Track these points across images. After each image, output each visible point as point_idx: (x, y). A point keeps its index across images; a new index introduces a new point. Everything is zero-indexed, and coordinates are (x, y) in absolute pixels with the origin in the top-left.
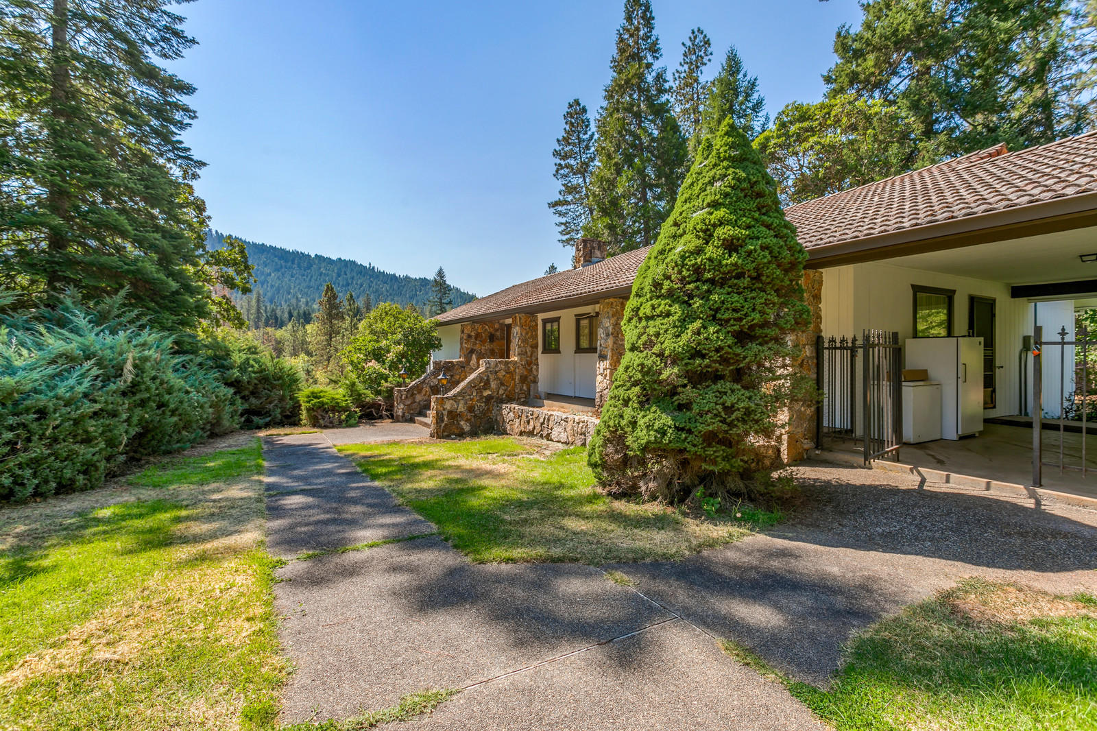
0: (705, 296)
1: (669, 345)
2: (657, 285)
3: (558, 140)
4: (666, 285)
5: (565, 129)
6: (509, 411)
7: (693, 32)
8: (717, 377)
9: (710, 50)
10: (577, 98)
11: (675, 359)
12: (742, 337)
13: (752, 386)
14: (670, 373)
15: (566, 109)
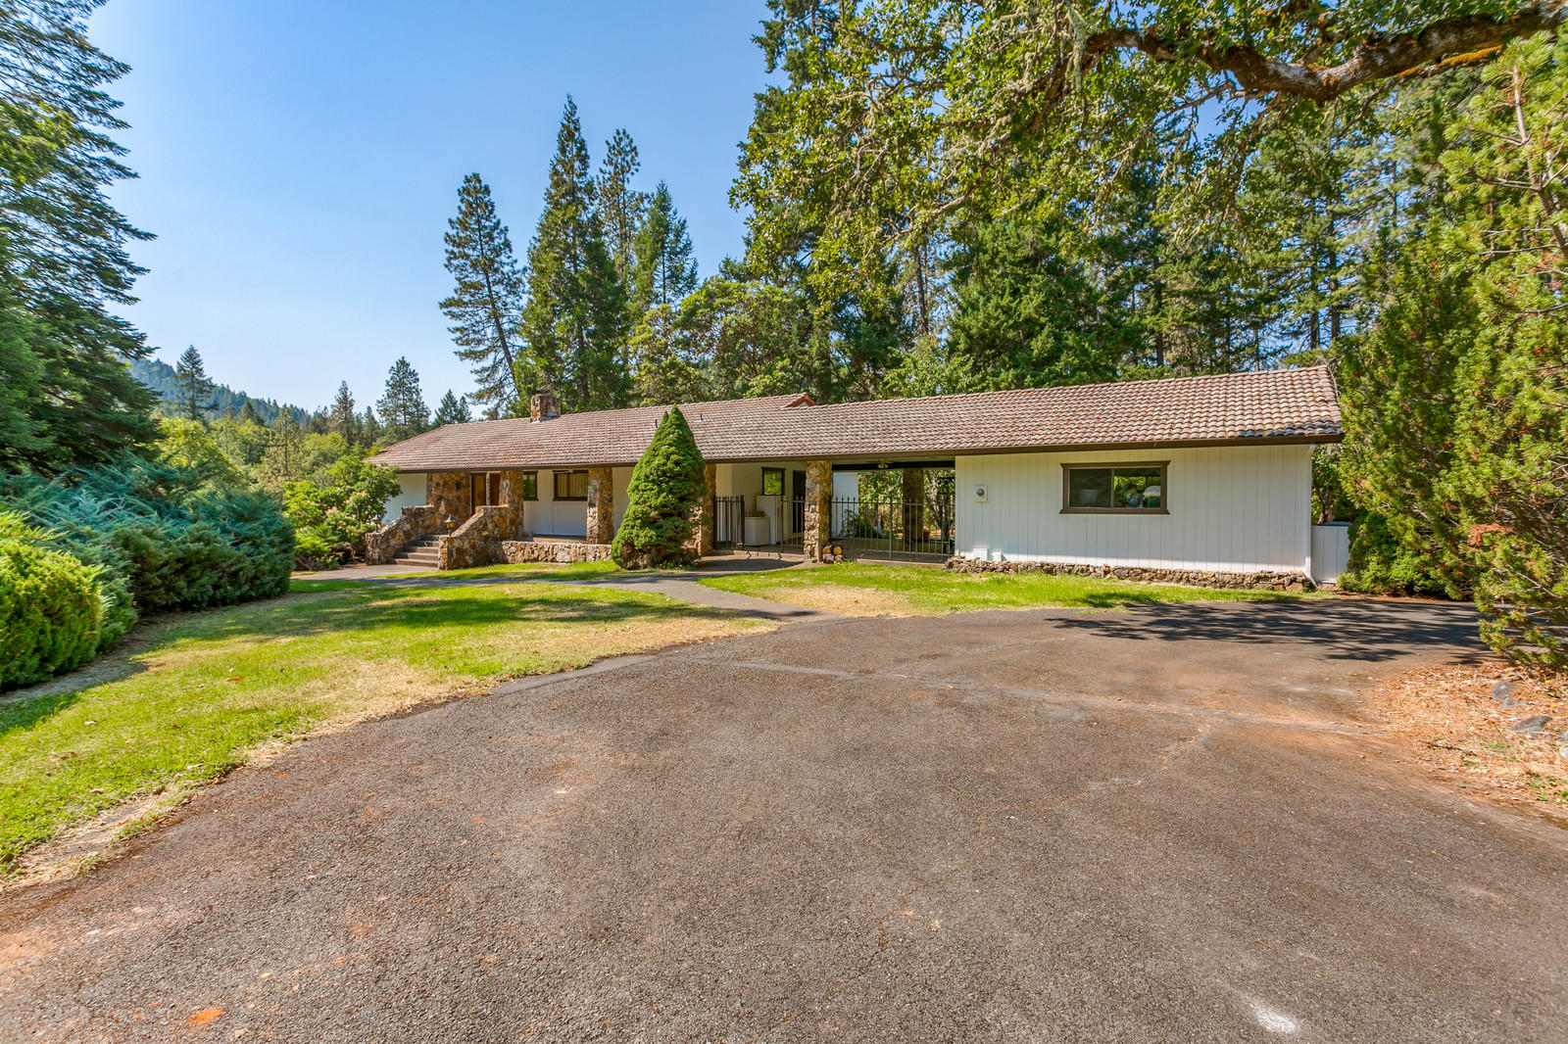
0: (667, 483)
1: (654, 502)
2: (647, 477)
3: (450, 221)
4: (651, 477)
5: (459, 207)
6: (508, 547)
7: (618, 133)
8: (671, 515)
9: (637, 160)
10: (476, 172)
11: (656, 508)
12: (682, 499)
13: (685, 519)
14: (653, 514)
15: (461, 184)
